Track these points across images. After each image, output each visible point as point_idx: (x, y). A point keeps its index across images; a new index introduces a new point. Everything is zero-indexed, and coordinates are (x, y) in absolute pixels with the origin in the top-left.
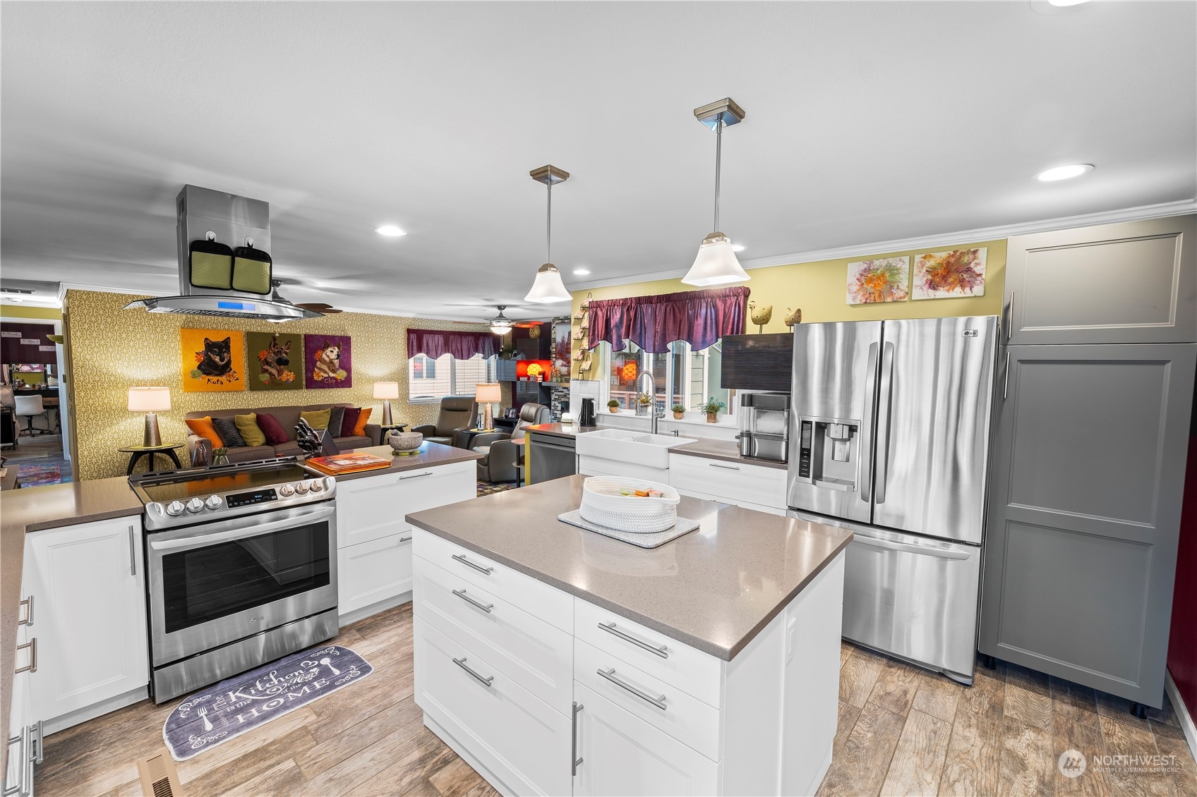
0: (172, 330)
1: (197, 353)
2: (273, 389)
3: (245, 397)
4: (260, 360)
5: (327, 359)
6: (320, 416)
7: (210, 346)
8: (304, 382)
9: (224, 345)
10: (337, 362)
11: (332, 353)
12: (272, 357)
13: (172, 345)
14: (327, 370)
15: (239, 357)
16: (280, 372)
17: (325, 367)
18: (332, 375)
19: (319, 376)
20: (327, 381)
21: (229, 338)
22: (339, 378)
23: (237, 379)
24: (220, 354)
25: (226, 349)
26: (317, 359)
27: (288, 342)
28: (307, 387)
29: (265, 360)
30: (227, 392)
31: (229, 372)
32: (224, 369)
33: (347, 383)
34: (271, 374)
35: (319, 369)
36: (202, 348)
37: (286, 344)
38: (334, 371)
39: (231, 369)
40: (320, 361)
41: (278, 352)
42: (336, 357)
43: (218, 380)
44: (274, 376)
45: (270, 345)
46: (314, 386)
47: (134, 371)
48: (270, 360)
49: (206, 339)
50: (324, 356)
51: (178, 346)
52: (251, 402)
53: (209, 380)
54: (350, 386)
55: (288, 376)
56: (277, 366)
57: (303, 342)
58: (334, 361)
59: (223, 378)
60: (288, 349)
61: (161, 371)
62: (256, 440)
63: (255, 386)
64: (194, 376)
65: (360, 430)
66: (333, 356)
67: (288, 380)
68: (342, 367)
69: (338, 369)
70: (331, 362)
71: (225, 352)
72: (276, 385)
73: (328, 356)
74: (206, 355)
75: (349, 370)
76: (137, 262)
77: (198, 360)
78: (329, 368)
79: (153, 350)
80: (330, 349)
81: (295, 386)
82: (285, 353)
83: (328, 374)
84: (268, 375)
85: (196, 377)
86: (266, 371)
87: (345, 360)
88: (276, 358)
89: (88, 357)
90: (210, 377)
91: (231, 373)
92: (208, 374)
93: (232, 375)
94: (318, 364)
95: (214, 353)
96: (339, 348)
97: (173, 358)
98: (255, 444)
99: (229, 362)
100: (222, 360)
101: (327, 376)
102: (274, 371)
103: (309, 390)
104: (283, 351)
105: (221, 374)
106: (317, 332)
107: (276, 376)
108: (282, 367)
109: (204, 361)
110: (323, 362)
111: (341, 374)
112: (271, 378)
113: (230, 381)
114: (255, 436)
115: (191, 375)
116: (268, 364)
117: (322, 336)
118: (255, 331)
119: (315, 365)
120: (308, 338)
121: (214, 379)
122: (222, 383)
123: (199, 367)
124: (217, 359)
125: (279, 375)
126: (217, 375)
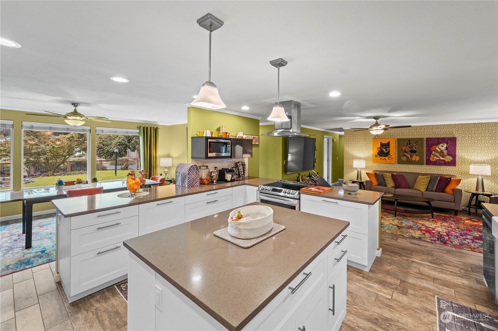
0: (370, 140)
1: (377, 148)
2: (409, 164)
3: (396, 166)
4: (402, 150)
5: (439, 150)
6: (424, 179)
7: (382, 145)
8: (425, 162)
9: (387, 144)
10: (445, 152)
11: (443, 147)
12: (408, 149)
13: (370, 145)
14: (439, 156)
15: (393, 150)
16: (412, 156)
17: (438, 155)
18: (442, 158)
19: (433, 159)
20: (438, 161)
21: (390, 141)
22: (447, 160)
23: (392, 158)
24: (386, 148)
25: (388, 146)
26: (432, 150)
27: (416, 142)
28: (427, 164)
29: (405, 150)
30: (388, 163)
31: (389, 155)
32: (387, 154)
33: (453, 163)
34: (407, 157)
35: (434, 155)
36: (379, 146)
37: (416, 143)
38: (443, 157)
39: (390, 154)
40: (435, 151)
41: (411, 147)
42: (445, 149)
43: (384, 159)
44: (409, 158)
45: (407, 144)
46: (430, 164)
47: (358, 154)
48: (407, 151)
49: (381, 142)
50: (437, 148)
51: (371, 145)
52: (398, 169)
53: (381, 158)
54: (455, 165)
55: (416, 158)
56: (410, 153)
57: (425, 142)
58: (443, 151)
59: (386, 158)
60: (416, 145)
61: (366, 154)
62: (389, 184)
63: (400, 162)
64: (376, 157)
65: (449, 190)
66: (443, 148)
67: (416, 160)
68: (448, 154)
69: (446, 156)
70: (442, 151)
71: (388, 147)
72: (409, 162)
73: (440, 149)
74: (381, 149)
75: (454, 156)
76: (329, 120)
77: (378, 151)
78: (440, 155)
79: (364, 147)
80: (441, 145)
81: (420, 163)
82: (415, 147)
83: (439, 158)
84: (406, 157)
85: (377, 157)
86: (405, 155)
87: (451, 151)
88: (410, 150)
89: (348, 150)
90: (382, 157)
91: (389, 156)
92: (381, 156)
93: (390, 157)
94: (433, 153)
95: (383, 148)
96: (447, 144)
97: (370, 150)
98: (388, 186)
99: (389, 151)
100: (386, 150)
101: (439, 159)
102: (409, 156)
103: (428, 165)
104: (414, 146)
105: (386, 156)
106: (434, 136)
107: (410, 158)
108: (413, 154)
109: (380, 151)
110: (437, 152)
111: (449, 159)
112: (407, 159)
113: (389, 159)
114: (389, 183)
115: (375, 156)
116: (406, 152)
117: (436, 138)
118: (401, 138)
119: (431, 153)
120: (428, 140)
121: (383, 158)
122: (386, 160)
123: (378, 153)
124: (384, 150)
125: (411, 158)
126: (384, 156)
